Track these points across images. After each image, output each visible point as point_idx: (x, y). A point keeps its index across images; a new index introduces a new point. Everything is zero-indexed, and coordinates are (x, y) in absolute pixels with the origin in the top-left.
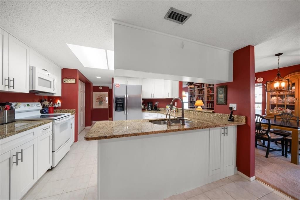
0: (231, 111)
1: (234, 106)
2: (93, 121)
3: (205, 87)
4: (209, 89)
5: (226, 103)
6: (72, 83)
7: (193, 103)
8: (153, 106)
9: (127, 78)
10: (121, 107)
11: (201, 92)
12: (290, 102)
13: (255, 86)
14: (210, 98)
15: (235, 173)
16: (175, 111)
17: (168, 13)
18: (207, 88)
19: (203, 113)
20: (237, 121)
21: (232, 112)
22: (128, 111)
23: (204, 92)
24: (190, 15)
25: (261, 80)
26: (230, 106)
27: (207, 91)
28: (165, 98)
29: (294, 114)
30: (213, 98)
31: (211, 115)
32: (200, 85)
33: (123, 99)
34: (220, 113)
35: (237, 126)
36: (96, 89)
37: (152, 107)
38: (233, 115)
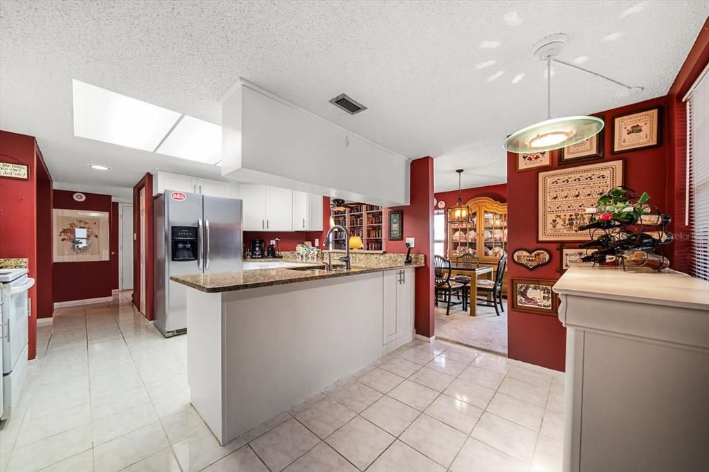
0: (407, 249)
1: (411, 241)
2: (55, 304)
3: (364, 212)
4: (371, 216)
5: (402, 238)
6: (13, 176)
7: (341, 244)
8: (266, 249)
9: (199, 179)
10: (189, 249)
11: (357, 221)
12: (472, 239)
13: (433, 214)
14: (373, 234)
15: (413, 337)
16: (318, 257)
17: (337, 98)
18: (368, 214)
19: (368, 256)
20: (416, 262)
21: (409, 249)
22: (208, 260)
23: (361, 220)
24: (366, 108)
25: (442, 205)
26: (407, 242)
27: (366, 219)
28: (295, 229)
29: (475, 256)
30: (377, 233)
31: (382, 258)
32: (355, 207)
33: (194, 230)
34: (394, 253)
35: (416, 268)
36: (65, 199)
37: (262, 251)
38: (410, 255)
